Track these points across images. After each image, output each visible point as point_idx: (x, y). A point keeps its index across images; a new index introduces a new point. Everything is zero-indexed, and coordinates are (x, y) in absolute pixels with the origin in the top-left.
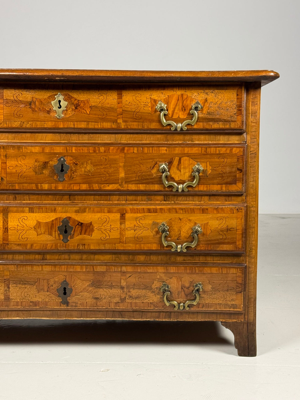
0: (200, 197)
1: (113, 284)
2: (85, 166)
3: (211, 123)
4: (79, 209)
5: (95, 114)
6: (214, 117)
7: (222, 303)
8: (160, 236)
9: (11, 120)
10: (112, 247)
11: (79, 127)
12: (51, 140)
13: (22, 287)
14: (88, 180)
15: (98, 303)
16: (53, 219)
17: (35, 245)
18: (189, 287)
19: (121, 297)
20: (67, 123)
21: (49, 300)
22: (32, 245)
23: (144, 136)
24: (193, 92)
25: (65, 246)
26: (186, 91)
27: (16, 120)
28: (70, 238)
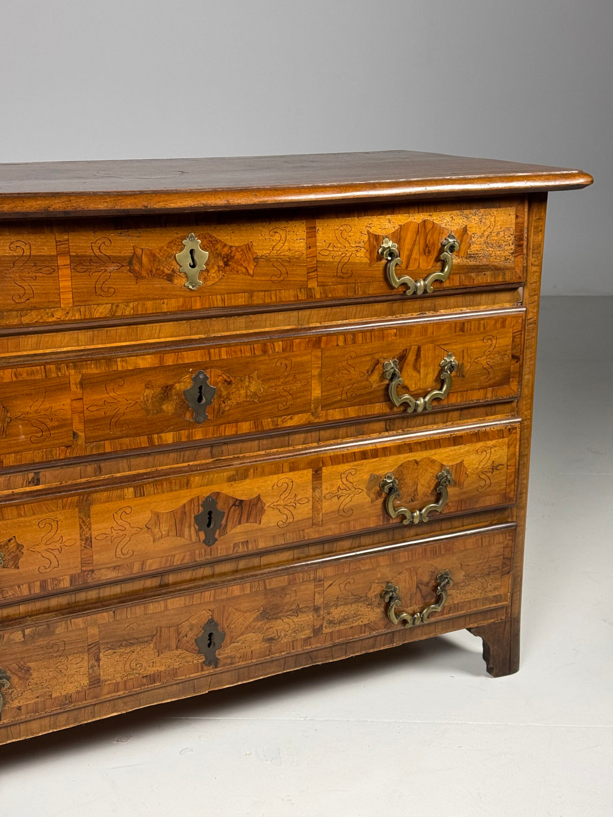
0: (446, 414)
1: (301, 606)
2: (247, 384)
3: (472, 274)
4: (234, 472)
5: (265, 275)
6: (478, 263)
7: (480, 597)
8: (382, 499)
9: (90, 303)
10: (298, 537)
11: (234, 303)
12: (171, 337)
13: (126, 652)
14: (253, 412)
15: (273, 648)
16: (185, 502)
17: (149, 562)
18: (428, 583)
19: (314, 626)
20: (209, 298)
21: (180, 665)
22: (143, 564)
23: (351, 309)
24: (443, 215)
25: (209, 552)
26: (431, 214)
27: (101, 302)
28: (220, 535)
